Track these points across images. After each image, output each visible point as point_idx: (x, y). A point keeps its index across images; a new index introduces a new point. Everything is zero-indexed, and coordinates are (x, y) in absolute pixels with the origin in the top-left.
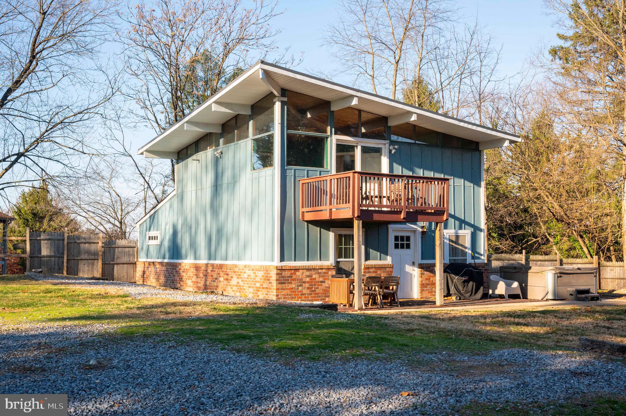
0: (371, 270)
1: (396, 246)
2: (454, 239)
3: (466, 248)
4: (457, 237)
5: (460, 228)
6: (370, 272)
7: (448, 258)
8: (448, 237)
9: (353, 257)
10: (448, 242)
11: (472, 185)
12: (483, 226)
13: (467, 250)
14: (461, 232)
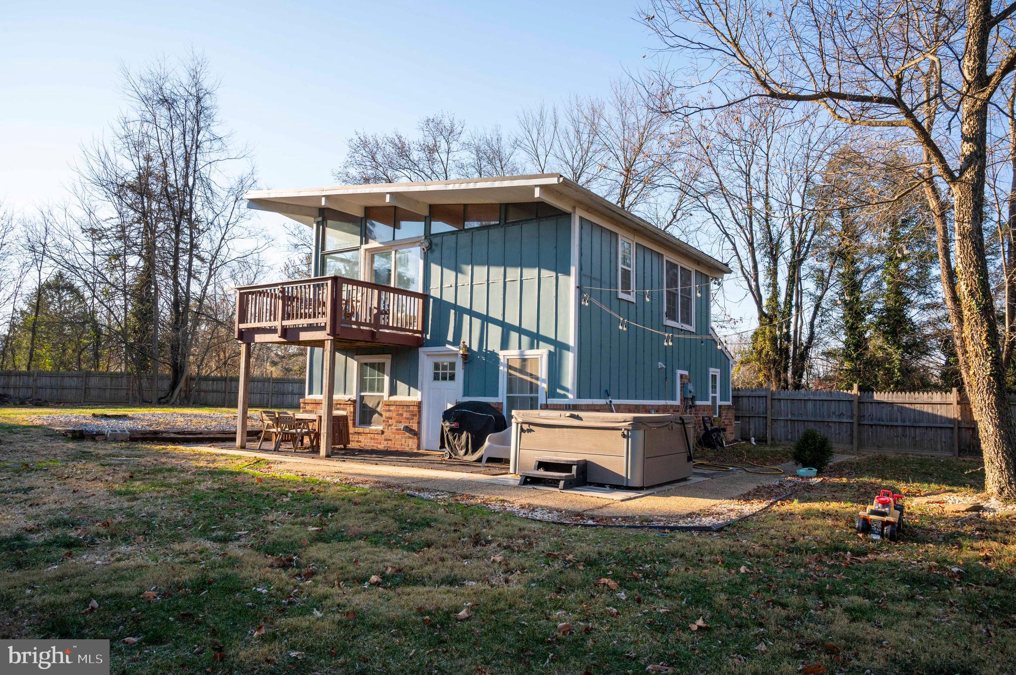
0: (392, 408)
1: (436, 377)
2: (517, 365)
3: (537, 379)
4: (524, 360)
5: (532, 347)
6: (389, 411)
7: (505, 395)
8: (506, 362)
9: (382, 391)
10: (506, 370)
11: (554, 274)
12: (571, 341)
13: (539, 383)
14: (530, 353)
